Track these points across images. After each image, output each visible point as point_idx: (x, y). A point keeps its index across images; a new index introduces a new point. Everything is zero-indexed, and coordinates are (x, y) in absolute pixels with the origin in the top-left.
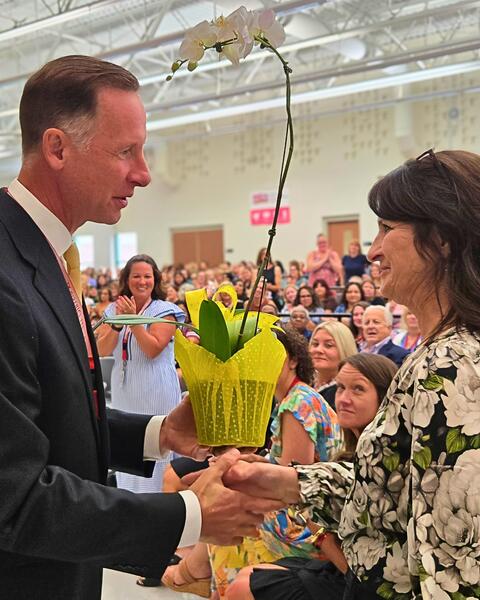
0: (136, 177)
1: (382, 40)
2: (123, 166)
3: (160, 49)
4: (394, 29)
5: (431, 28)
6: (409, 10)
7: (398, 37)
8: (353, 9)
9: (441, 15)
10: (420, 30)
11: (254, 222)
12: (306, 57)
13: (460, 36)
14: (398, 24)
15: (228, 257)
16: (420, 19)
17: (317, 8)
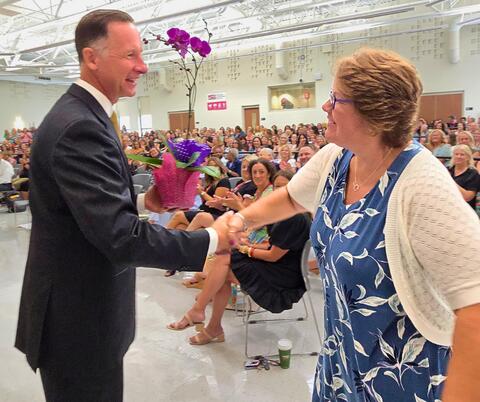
0: (139, 68)
1: (269, 20)
2: (130, 63)
3: (162, 22)
4: (276, 16)
5: (292, 16)
6: (282, 7)
7: (277, 19)
8: (256, 5)
9: (297, 10)
10: (287, 17)
11: (209, 109)
12: (233, 28)
13: (305, 20)
14: (277, 13)
15: (197, 126)
16: (287, 11)
17: (239, 4)
